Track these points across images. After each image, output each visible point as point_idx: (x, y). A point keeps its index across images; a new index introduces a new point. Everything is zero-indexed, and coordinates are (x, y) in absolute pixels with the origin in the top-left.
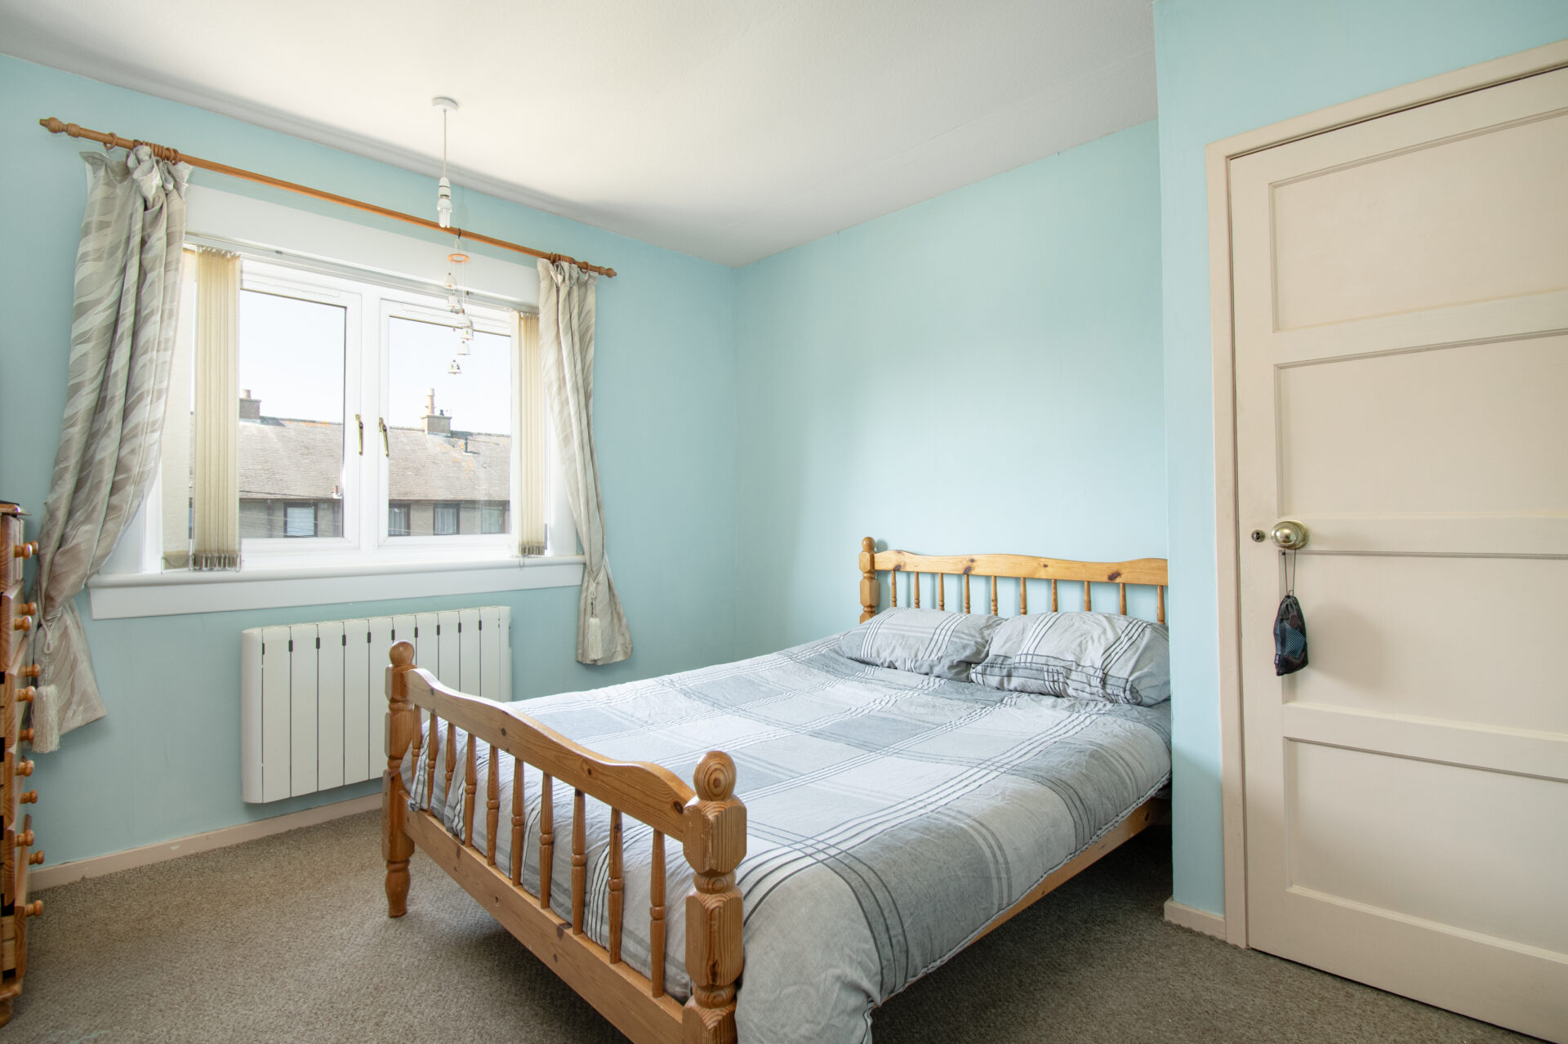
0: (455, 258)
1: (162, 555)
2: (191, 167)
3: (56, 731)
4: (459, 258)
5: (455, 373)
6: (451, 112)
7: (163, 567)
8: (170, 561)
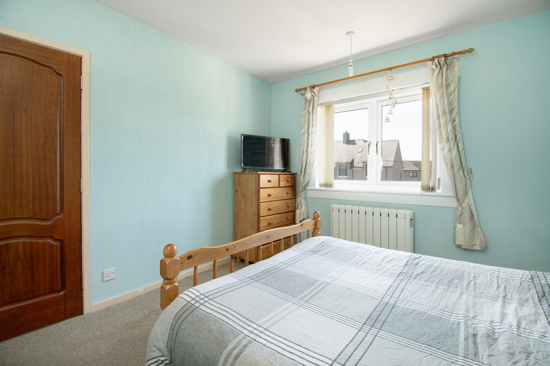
0: (389, 79)
1: (319, 183)
2: (318, 87)
3: (299, 220)
4: (391, 78)
5: (387, 122)
6: (352, 35)
7: (319, 186)
8: (321, 185)
